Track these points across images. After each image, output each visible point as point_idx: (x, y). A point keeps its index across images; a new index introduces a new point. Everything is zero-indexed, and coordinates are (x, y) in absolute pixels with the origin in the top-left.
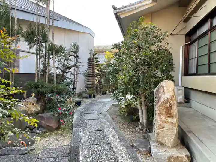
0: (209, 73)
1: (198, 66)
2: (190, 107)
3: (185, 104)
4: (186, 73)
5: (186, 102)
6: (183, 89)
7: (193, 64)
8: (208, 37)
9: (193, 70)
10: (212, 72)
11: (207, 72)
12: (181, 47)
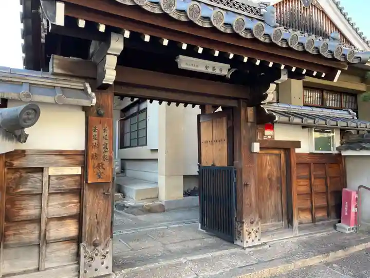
0: (138, 145)
1: (131, 140)
2: (125, 176)
3: (121, 174)
4: (122, 146)
5: (122, 172)
6: (119, 160)
7: (127, 138)
8: (136, 117)
9: (127, 143)
10: (139, 144)
11: (136, 145)
12: (117, 122)
